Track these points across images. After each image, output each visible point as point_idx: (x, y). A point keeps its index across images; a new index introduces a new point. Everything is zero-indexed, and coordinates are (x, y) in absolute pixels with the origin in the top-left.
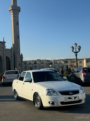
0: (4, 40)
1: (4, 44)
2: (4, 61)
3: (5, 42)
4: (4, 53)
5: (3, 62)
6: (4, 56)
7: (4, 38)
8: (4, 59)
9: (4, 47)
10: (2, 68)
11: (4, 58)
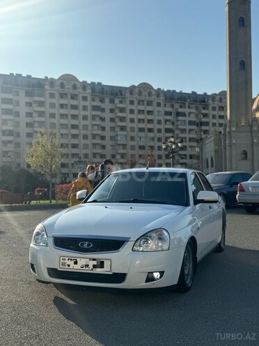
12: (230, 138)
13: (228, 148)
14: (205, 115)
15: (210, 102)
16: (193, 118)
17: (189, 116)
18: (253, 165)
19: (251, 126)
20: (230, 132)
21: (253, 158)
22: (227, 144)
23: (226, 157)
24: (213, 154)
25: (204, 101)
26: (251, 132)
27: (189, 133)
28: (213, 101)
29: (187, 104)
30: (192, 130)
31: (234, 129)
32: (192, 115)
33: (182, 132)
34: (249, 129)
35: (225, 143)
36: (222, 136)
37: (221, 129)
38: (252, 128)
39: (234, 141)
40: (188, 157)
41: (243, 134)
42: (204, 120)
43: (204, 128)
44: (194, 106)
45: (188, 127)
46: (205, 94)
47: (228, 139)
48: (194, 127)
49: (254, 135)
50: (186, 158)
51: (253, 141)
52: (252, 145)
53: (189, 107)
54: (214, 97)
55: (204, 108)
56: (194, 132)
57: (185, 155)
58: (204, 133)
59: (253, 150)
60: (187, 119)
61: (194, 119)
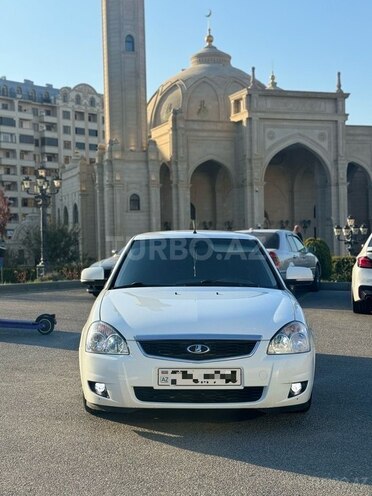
0: (339, 86)
1: (340, 103)
2: (337, 185)
3: (347, 95)
4: (337, 147)
5: (333, 189)
6: (336, 161)
7: (339, 74)
8: (338, 176)
9: (340, 119)
10: (329, 219)
11: (340, 171)
12: (112, 171)
13: (106, 189)
14: (51, 127)
15: (60, 102)
16: (28, 130)
17: (21, 126)
18: (150, 220)
19: (146, 152)
20: (110, 162)
21: (149, 207)
22: (105, 182)
23: (103, 205)
24: (77, 200)
25: (48, 101)
26: (147, 162)
27: (22, 158)
28: (65, 101)
29: (16, 102)
30: (26, 152)
31: (117, 156)
32: (26, 125)
33: (8, 156)
34: (141, 156)
35: (102, 180)
36: (96, 167)
37: (94, 155)
38: (147, 155)
39: (118, 178)
40: (20, 203)
41: (133, 166)
42: (48, 134)
43: (49, 149)
44: (29, 108)
45: (19, 147)
46: (50, 87)
47: (106, 173)
48: (31, 147)
49: (150, 167)
50: (15, 205)
51: (149, 178)
52: (148, 186)
53: (20, 110)
54: (65, 93)
55: (48, 113)
56: (31, 156)
57: (14, 199)
58: (50, 159)
59: (149, 194)
60: (16, 131)
61: (31, 133)
